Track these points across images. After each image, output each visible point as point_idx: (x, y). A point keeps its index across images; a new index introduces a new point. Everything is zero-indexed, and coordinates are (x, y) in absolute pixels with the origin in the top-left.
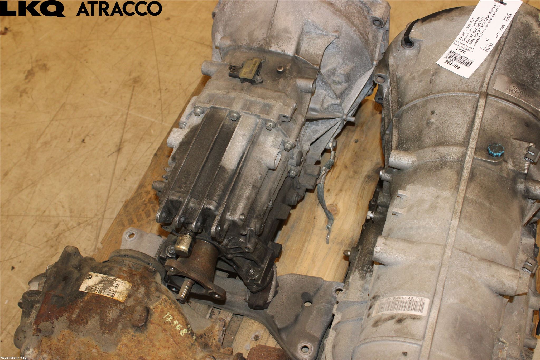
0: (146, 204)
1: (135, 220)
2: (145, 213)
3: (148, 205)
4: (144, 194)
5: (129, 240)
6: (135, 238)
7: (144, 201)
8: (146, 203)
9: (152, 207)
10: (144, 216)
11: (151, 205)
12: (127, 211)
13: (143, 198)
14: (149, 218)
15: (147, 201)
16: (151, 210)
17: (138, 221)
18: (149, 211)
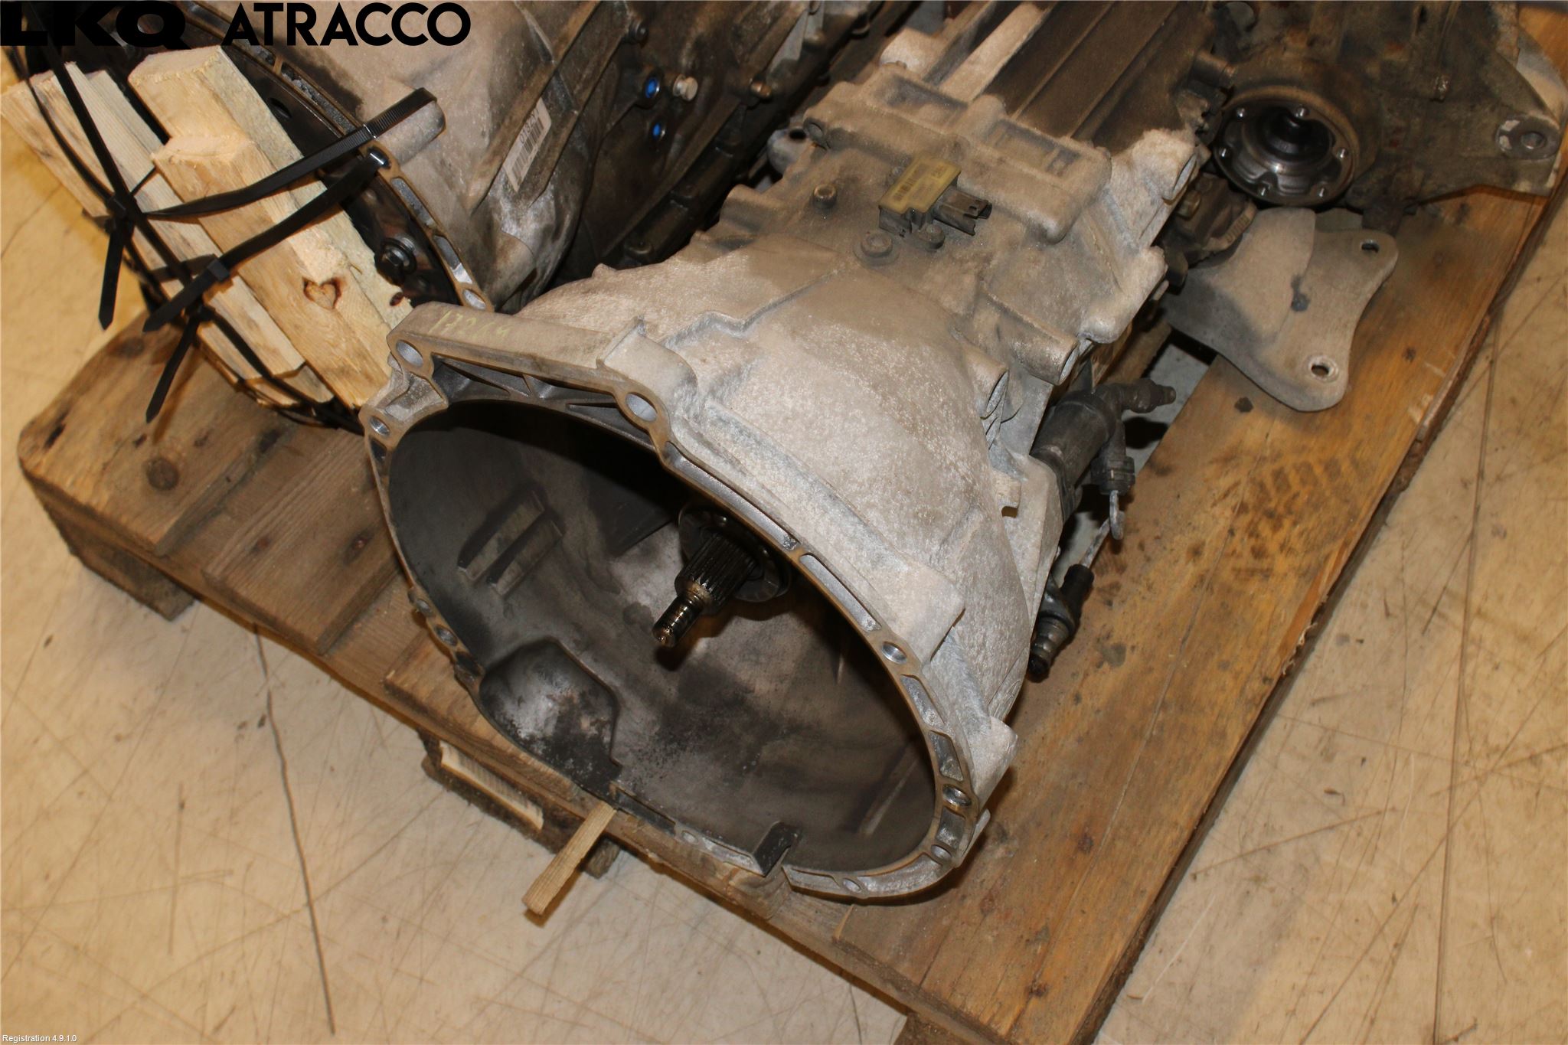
0: (1290, 512)
1: (1318, 470)
2: (1289, 487)
3: (1281, 509)
4: (1298, 545)
5: (1325, 357)
6: (1309, 359)
7: (1295, 524)
8: (1293, 518)
9: (1270, 500)
10: (1293, 478)
11: (1272, 505)
12: (1347, 501)
13: (1301, 534)
14: (1276, 466)
15: (1287, 523)
16: (1273, 492)
17: (1309, 468)
18: (1278, 489)
